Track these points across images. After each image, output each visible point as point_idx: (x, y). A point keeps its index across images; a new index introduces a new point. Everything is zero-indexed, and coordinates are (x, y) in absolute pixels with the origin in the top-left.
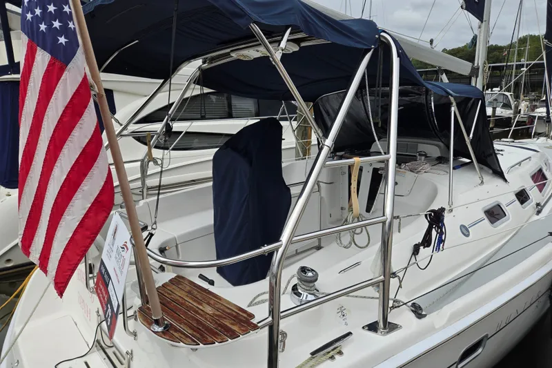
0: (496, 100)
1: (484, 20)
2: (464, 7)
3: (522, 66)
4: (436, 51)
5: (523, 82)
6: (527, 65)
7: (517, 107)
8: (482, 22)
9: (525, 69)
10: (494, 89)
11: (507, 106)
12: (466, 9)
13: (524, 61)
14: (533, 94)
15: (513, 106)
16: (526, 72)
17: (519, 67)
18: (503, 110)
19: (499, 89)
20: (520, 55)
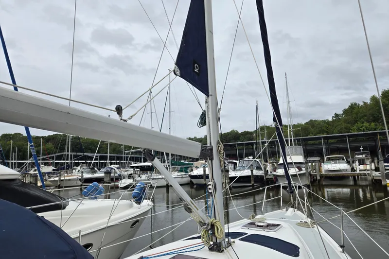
0: (252, 165)
1: (210, 94)
2: (178, 73)
3: (265, 142)
4: (130, 125)
5: (267, 152)
6: (267, 142)
7: (265, 169)
8: (208, 96)
9: (266, 144)
10: (249, 157)
11: (259, 168)
12: (182, 76)
13: (265, 140)
14: (273, 159)
15: (263, 168)
16: (268, 145)
17: (264, 143)
18: (257, 171)
19: (252, 157)
20: (263, 136)
